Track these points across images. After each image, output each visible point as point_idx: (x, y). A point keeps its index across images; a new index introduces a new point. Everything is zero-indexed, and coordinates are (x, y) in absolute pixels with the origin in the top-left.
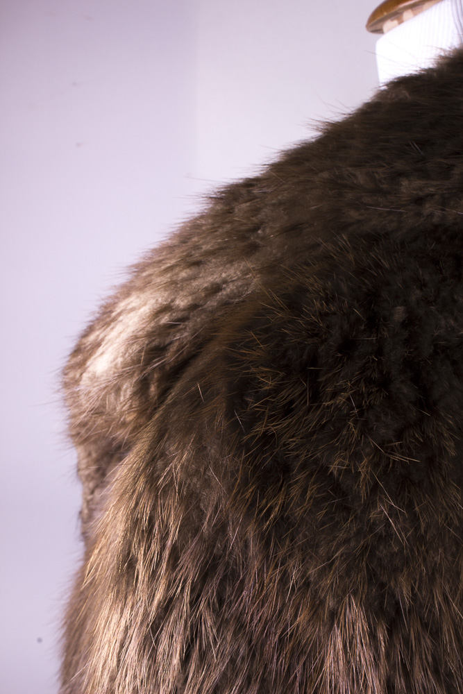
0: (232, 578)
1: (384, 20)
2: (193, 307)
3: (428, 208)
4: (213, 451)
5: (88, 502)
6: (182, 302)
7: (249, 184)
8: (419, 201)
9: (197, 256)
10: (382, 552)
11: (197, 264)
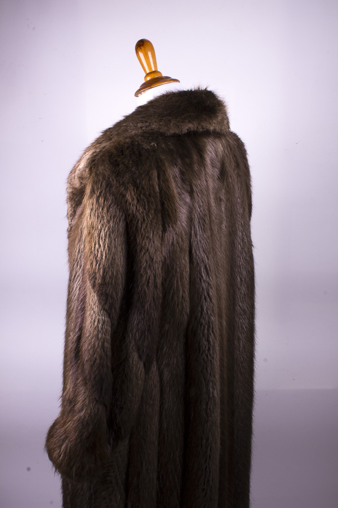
0: (111, 187)
1: (138, 94)
2: (100, 151)
3: (143, 128)
4: (107, 166)
5: (70, 225)
6: (98, 150)
7: (110, 129)
8: (141, 128)
9: (100, 142)
10: (134, 176)
11: (101, 143)
